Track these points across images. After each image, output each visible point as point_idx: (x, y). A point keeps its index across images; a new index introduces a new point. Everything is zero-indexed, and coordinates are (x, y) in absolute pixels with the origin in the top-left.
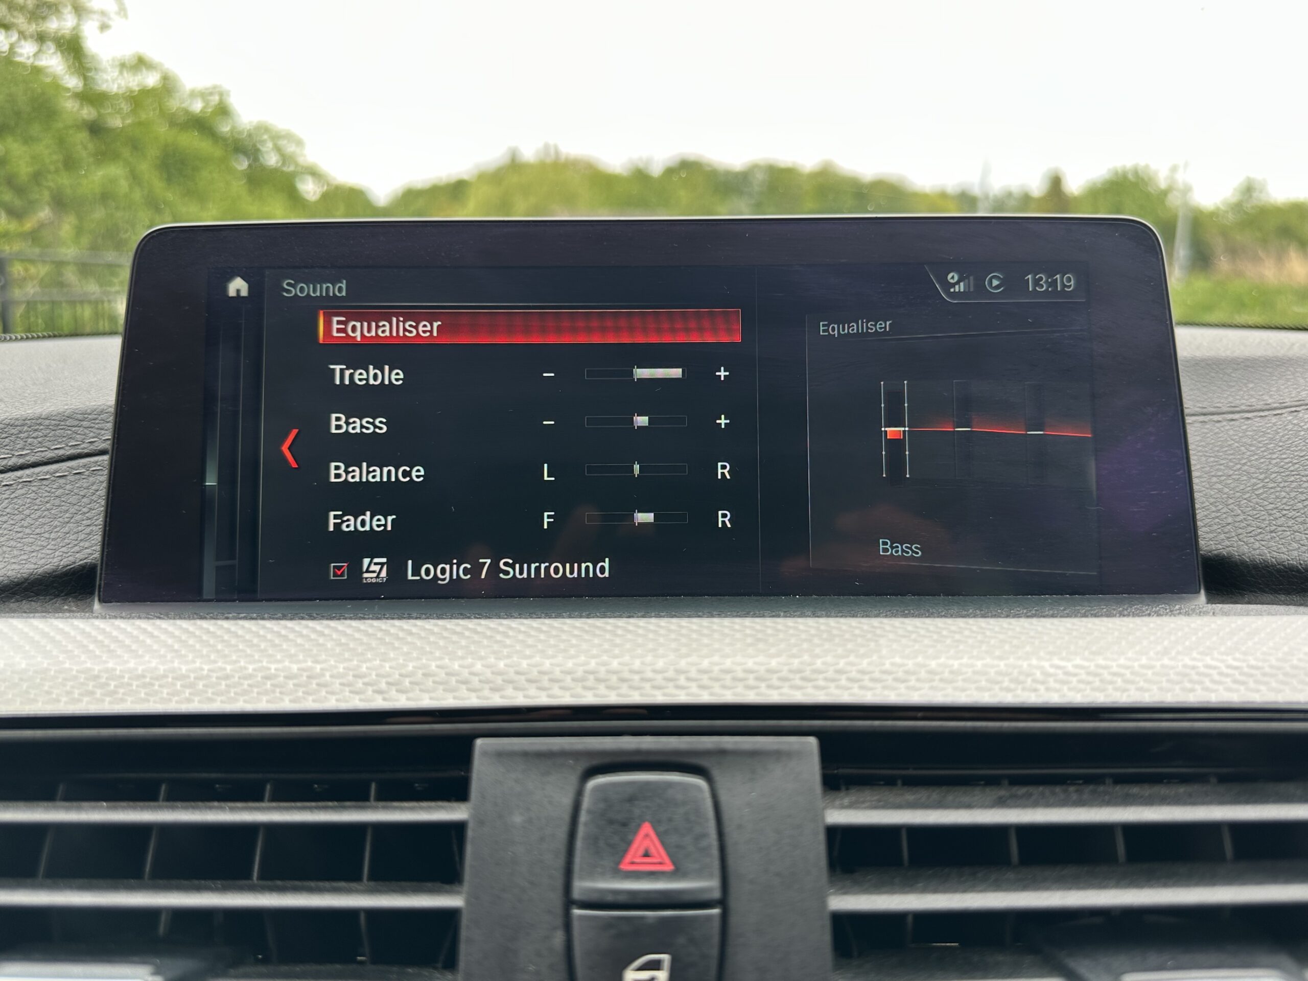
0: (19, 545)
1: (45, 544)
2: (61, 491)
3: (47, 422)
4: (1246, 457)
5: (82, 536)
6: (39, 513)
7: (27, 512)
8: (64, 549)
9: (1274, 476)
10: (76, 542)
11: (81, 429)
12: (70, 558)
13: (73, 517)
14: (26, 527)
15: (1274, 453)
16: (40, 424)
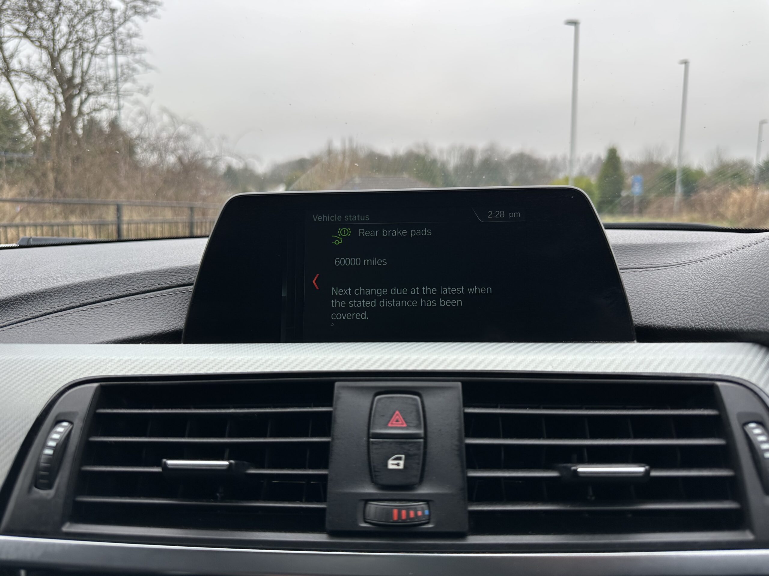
0: (149, 322)
1: (159, 322)
2: (164, 301)
3: (157, 273)
4: (660, 285)
5: (173, 319)
6: (155, 310)
7: (151, 309)
8: (166, 324)
9: (670, 293)
10: (170, 322)
11: (171, 276)
12: (169, 328)
13: (168, 312)
14: (151, 315)
15: (672, 283)
16: (154, 274)
